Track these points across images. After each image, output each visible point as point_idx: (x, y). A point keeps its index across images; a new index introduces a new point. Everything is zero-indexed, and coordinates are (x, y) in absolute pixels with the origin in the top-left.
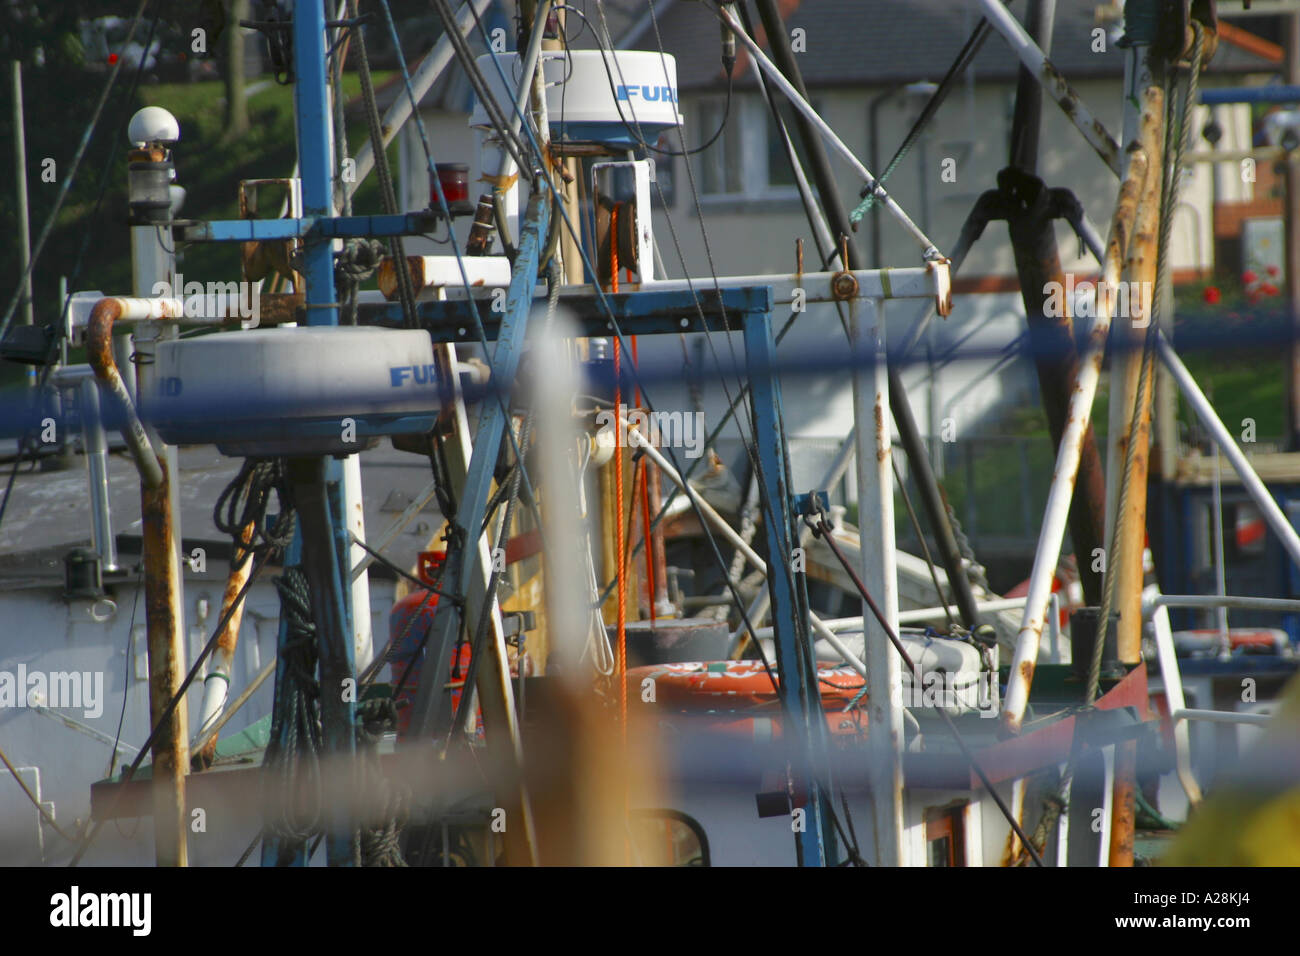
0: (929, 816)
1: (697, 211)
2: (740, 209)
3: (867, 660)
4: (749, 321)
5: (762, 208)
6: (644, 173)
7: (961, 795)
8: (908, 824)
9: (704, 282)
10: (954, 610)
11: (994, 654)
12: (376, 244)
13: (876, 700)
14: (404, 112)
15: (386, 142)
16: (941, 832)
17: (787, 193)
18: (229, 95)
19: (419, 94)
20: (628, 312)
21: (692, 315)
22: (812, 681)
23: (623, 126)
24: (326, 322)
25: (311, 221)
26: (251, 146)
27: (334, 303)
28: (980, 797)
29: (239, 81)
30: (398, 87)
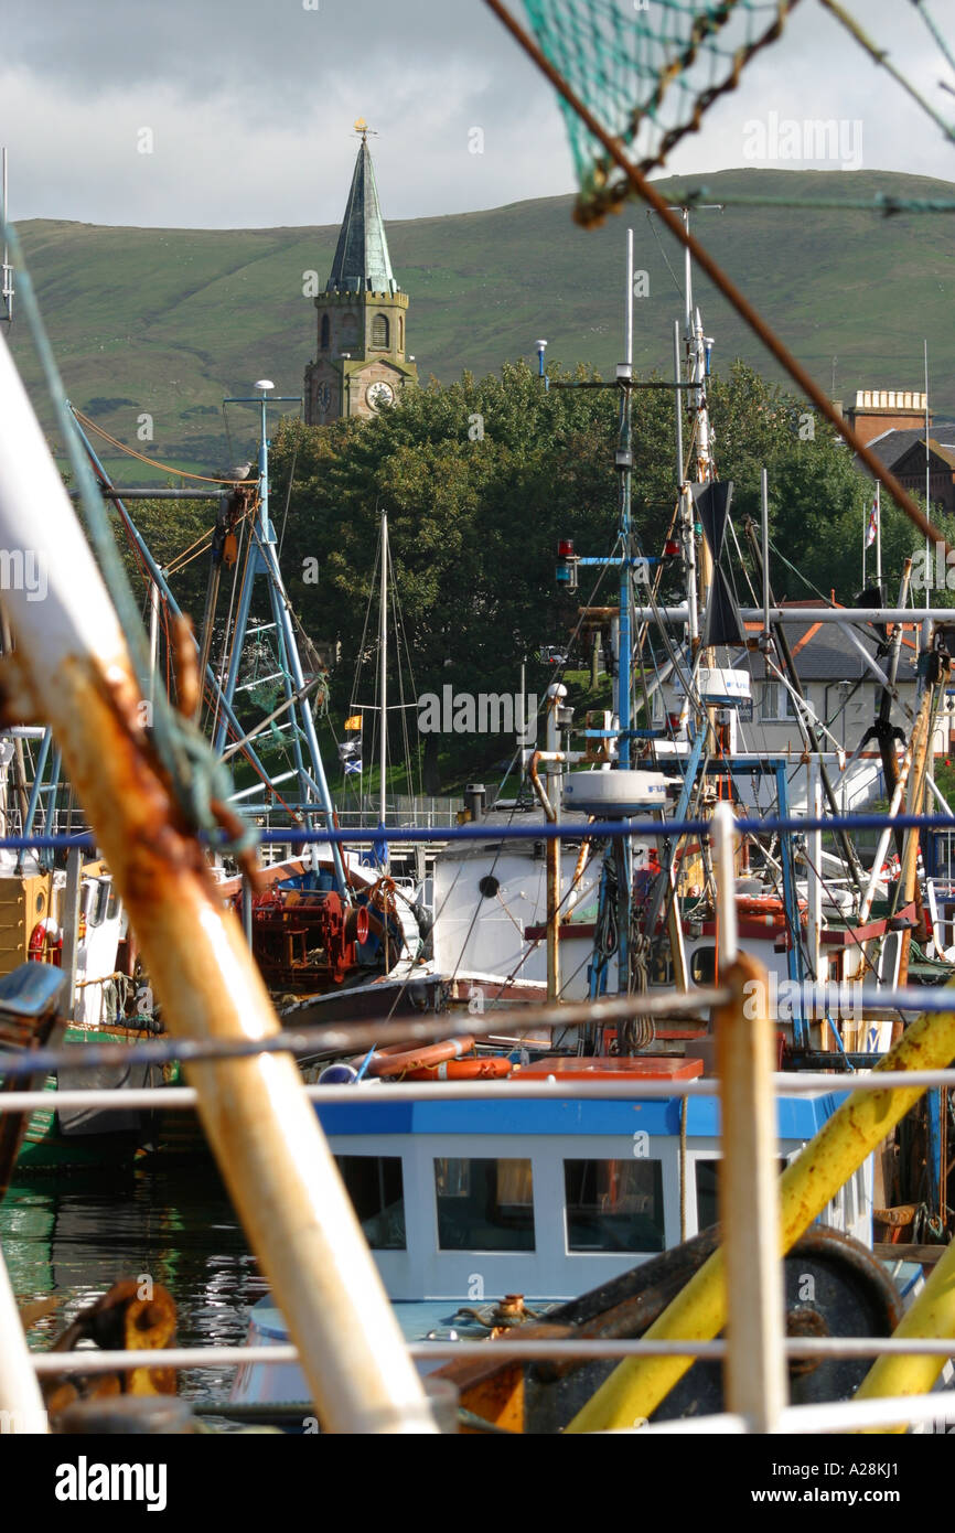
0: (830, 954)
1: (760, 723)
2: (776, 723)
3: (809, 895)
4: (778, 772)
5: (785, 723)
6: (734, 714)
7: (843, 947)
8: (821, 956)
9: (763, 756)
10: (851, 880)
11: (858, 896)
12: (645, 740)
13: (811, 911)
14: (655, 685)
15: (649, 696)
16: (834, 959)
17: (793, 719)
18: (592, 675)
19: (661, 679)
20: (734, 766)
21: (758, 769)
22: (796, 903)
23: (728, 697)
24: (625, 768)
25: (622, 731)
26: (599, 693)
27: (629, 761)
28: (850, 946)
29: (596, 670)
30: (654, 675)
